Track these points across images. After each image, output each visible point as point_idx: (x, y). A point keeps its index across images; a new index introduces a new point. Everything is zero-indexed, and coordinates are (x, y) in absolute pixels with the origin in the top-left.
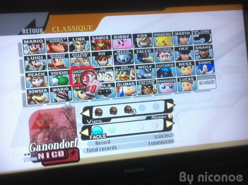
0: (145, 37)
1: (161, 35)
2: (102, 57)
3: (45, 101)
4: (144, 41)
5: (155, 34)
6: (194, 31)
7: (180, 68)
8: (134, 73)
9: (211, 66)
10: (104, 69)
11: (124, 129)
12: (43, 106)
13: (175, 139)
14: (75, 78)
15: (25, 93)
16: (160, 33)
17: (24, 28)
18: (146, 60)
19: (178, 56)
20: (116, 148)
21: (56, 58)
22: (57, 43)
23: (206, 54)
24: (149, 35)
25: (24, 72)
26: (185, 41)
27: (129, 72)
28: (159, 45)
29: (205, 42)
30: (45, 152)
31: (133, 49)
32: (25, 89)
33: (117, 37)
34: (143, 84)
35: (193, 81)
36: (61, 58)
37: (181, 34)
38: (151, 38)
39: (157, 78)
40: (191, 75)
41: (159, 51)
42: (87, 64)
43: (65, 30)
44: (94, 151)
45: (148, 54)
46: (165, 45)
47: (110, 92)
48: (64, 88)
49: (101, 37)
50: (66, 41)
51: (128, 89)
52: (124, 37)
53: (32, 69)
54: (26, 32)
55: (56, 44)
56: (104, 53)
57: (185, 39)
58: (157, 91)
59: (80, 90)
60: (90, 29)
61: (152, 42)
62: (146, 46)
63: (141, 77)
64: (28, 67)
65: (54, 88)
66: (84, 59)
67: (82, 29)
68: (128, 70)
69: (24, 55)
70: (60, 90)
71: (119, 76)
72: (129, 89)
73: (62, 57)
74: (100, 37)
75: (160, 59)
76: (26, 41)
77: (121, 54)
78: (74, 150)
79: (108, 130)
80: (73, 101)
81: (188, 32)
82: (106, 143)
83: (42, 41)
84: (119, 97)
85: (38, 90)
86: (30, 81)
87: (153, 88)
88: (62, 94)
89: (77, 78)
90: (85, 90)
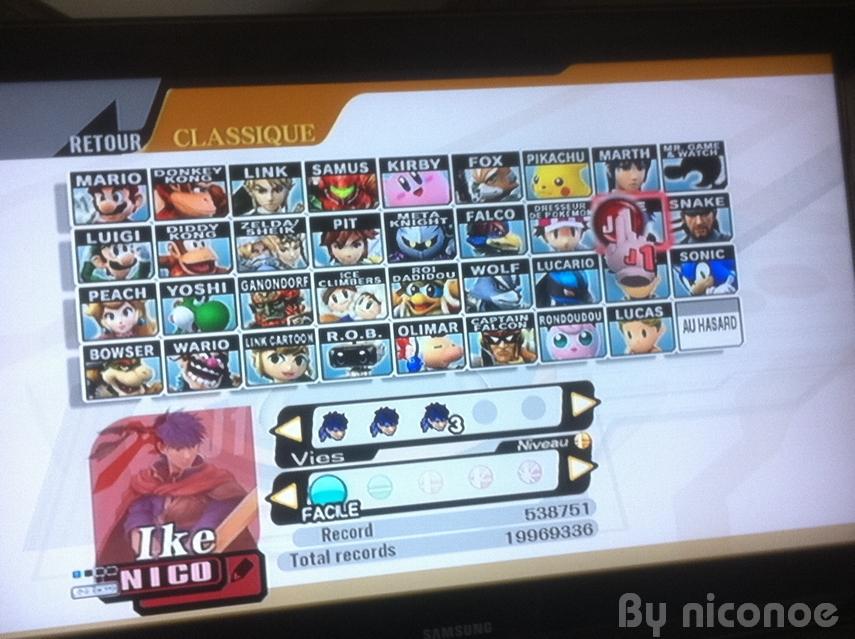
0: (495, 164)
1: (551, 161)
2: (346, 232)
3: (148, 385)
4: (490, 181)
5: (528, 156)
6: (665, 147)
8: (456, 290)
9: (724, 267)
10: (352, 275)
11: (423, 484)
12: (139, 405)
13: (598, 522)
14: (251, 306)
15: (78, 359)
16: (549, 152)
17: (78, 132)
18: (498, 244)
20: (394, 553)
21: (186, 236)
23: (706, 228)
24: (510, 159)
25: (75, 286)
26: (635, 180)
28: (543, 192)
29: (703, 184)
30: (145, 567)
31: (454, 207)
32: (79, 344)
33: (398, 165)
35: (663, 320)
36: (205, 237)
38: (514, 170)
39: (538, 306)
40: (653, 297)
42: (293, 260)
43: (217, 142)
44: (316, 561)
45: (504, 222)
46: (566, 193)
47: (372, 356)
48: (214, 343)
49: (343, 166)
50: (221, 177)
51: (436, 347)
52: (424, 166)
53: (102, 274)
54: (82, 145)
55: (187, 188)
56: (353, 221)
57: (634, 173)
58: (536, 354)
59: (269, 347)
60: (304, 138)
61: (518, 181)
62: (497, 198)
63: (482, 304)
64: (89, 267)
65: (177, 342)
66: (284, 240)
67: (275, 137)
69: (74, 228)
70: (198, 350)
71: (404, 300)
72: (441, 346)
73: (207, 234)
74: (340, 167)
75: (547, 241)
76: (84, 178)
77: (411, 222)
78: (246, 559)
79: (366, 489)
80: (243, 389)
81: (645, 151)
82: (360, 536)
83: (139, 179)
84: (405, 373)
85: (122, 349)
86: (94, 315)
87: (522, 342)
88: (207, 361)
89: (260, 306)
90: (287, 348)
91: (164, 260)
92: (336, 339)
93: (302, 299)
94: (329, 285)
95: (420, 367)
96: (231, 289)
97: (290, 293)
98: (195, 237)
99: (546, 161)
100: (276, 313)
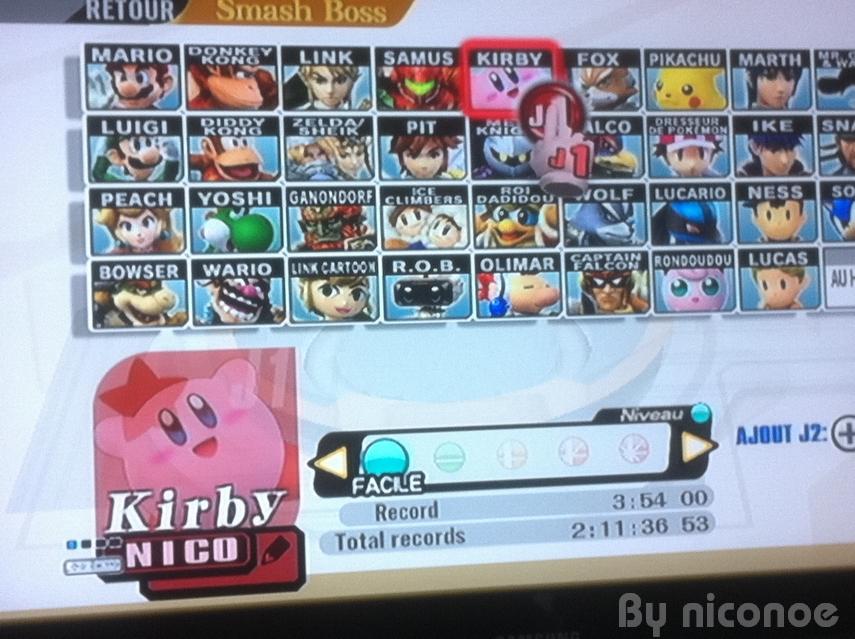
0: (609, 63)
1: (679, 62)
2: (422, 138)
3: (170, 314)
4: (602, 84)
5: (651, 55)
6: (821, 54)
7: (752, 210)
8: (554, 217)
10: (426, 192)
11: (502, 456)
12: (158, 337)
13: (714, 515)
14: (300, 222)
15: (85, 278)
16: (677, 52)
18: (608, 163)
19: (744, 155)
20: (463, 540)
21: (225, 131)
22: (231, 70)
24: (629, 58)
25: (84, 186)
26: (781, 92)
27: (536, 214)
28: (667, 101)
30: (156, 539)
32: (87, 259)
33: (490, 58)
35: (807, 270)
36: (248, 134)
37: (766, 60)
38: (633, 72)
39: (655, 242)
40: (797, 240)
41: (665, 129)
42: (355, 169)
44: (367, 544)
45: (618, 137)
46: (695, 104)
47: (447, 294)
48: (253, 266)
49: (422, 55)
50: (270, 60)
51: (526, 288)
52: (522, 61)
53: (118, 172)
54: (101, 12)
55: (227, 71)
56: (431, 125)
57: (781, 84)
58: (649, 302)
59: (320, 276)
61: (637, 86)
62: (610, 106)
63: (585, 236)
64: (104, 163)
65: (208, 262)
66: (345, 143)
68: (529, 202)
69: (87, 113)
70: (232, 273)
71: (490, 227)
72: (532, 287)
73: (251, 131)
74: (418, 55)
75: (669, 163)
76: (101, 52)
77: (503, 131)
78: (281, 538)
79: (432, 460)
80: (286, 325)
81: (795, 57)
82: (423, 516)
83: (170, 55)
84: (483, 317)
85: (140, 267)
86: (106, 223)
87: (631, 285)
88: (243, 288)
89: (312, 223)
90: (342, 278)
91: (197, 160)
92: (403, 270)
93: (365, 219)
94: (398, 202)
95: (506, 311)
96: (276, 201)
97: (350, 210)
98: (236, 133)
99: (673, 63)
100: (331, 234)
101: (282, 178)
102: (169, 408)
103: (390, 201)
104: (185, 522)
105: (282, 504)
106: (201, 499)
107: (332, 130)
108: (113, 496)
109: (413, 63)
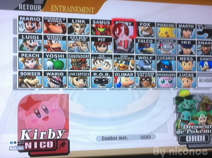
0: (148, 26)
1: (164, 26)
2: (102, 43)
3: (38, 85)
4: (146, 30)
5: (158, 24)
6: (198, 25)
7: (181, 63)
8: (133, 63)
10: (102, 56)
12: (35, 91)
14: (71, 63)
15: (17, 75)
16: (164, 23)
18: (147, 50)
21: (53, 39)
23: (208, 51)
24: (152, 24)
25: (17, 52)
26: (189, 34)
27: (129, 62)
29: (208, 38)
32: (17, 70)
34: (142, 76)
35: (193, 78)
36: (59, 40)
37: (185, 26)
38: (153, 28)
39: (157, 70)
40: (191, 71)
41: (161, 42)
42: (85, 49)
45: (149, 44)
46: (168, 36)
47: (107, 82)
48: (59, 73)
49: (102, 22)
50: (65, 21)
51: (126, 80)
52: (127, 24)
55: (54, 24)
56: (104, 39)
57: (188, 32)
58: (155, 85)
59: (75, 76)
61: (154, 31)
62: (148, 36)
63: (141, 68)
64: (22, 46)
65: (48, 72)
66: (83, 43)
68: (127, 59)
69: (18, 33)
70: (54, 75)
71: (117, 65)
72: (127, 80)
74: (101, 22)
75: (161, 51)
76: (22, 18)
78: (64, 142)
80: (67, 88)
81: (192, 26)
83: (40, 19)
84: (116, 87)
85: (30, 73)
86: (22, 61)
87: (151, 81)
88: (56, 79)
89: (74, 63)
90: (81, 77)
91: (46, 46)
92: (96, 75)
93: (87, 62)
94: (95, 57)
95: (121, 86)
96: (65, 57)
97: (83, 60)
98: (56, 40)
99: (163, 26)
100: (79, 66)
101: (67, 51)
102: (37, 108)
103: (93, 58)
104: (40, 137)
105: (64, 133)
106: (44, 132)
107: (80, 40)
108: (22, 130)
109: (100, 23)
